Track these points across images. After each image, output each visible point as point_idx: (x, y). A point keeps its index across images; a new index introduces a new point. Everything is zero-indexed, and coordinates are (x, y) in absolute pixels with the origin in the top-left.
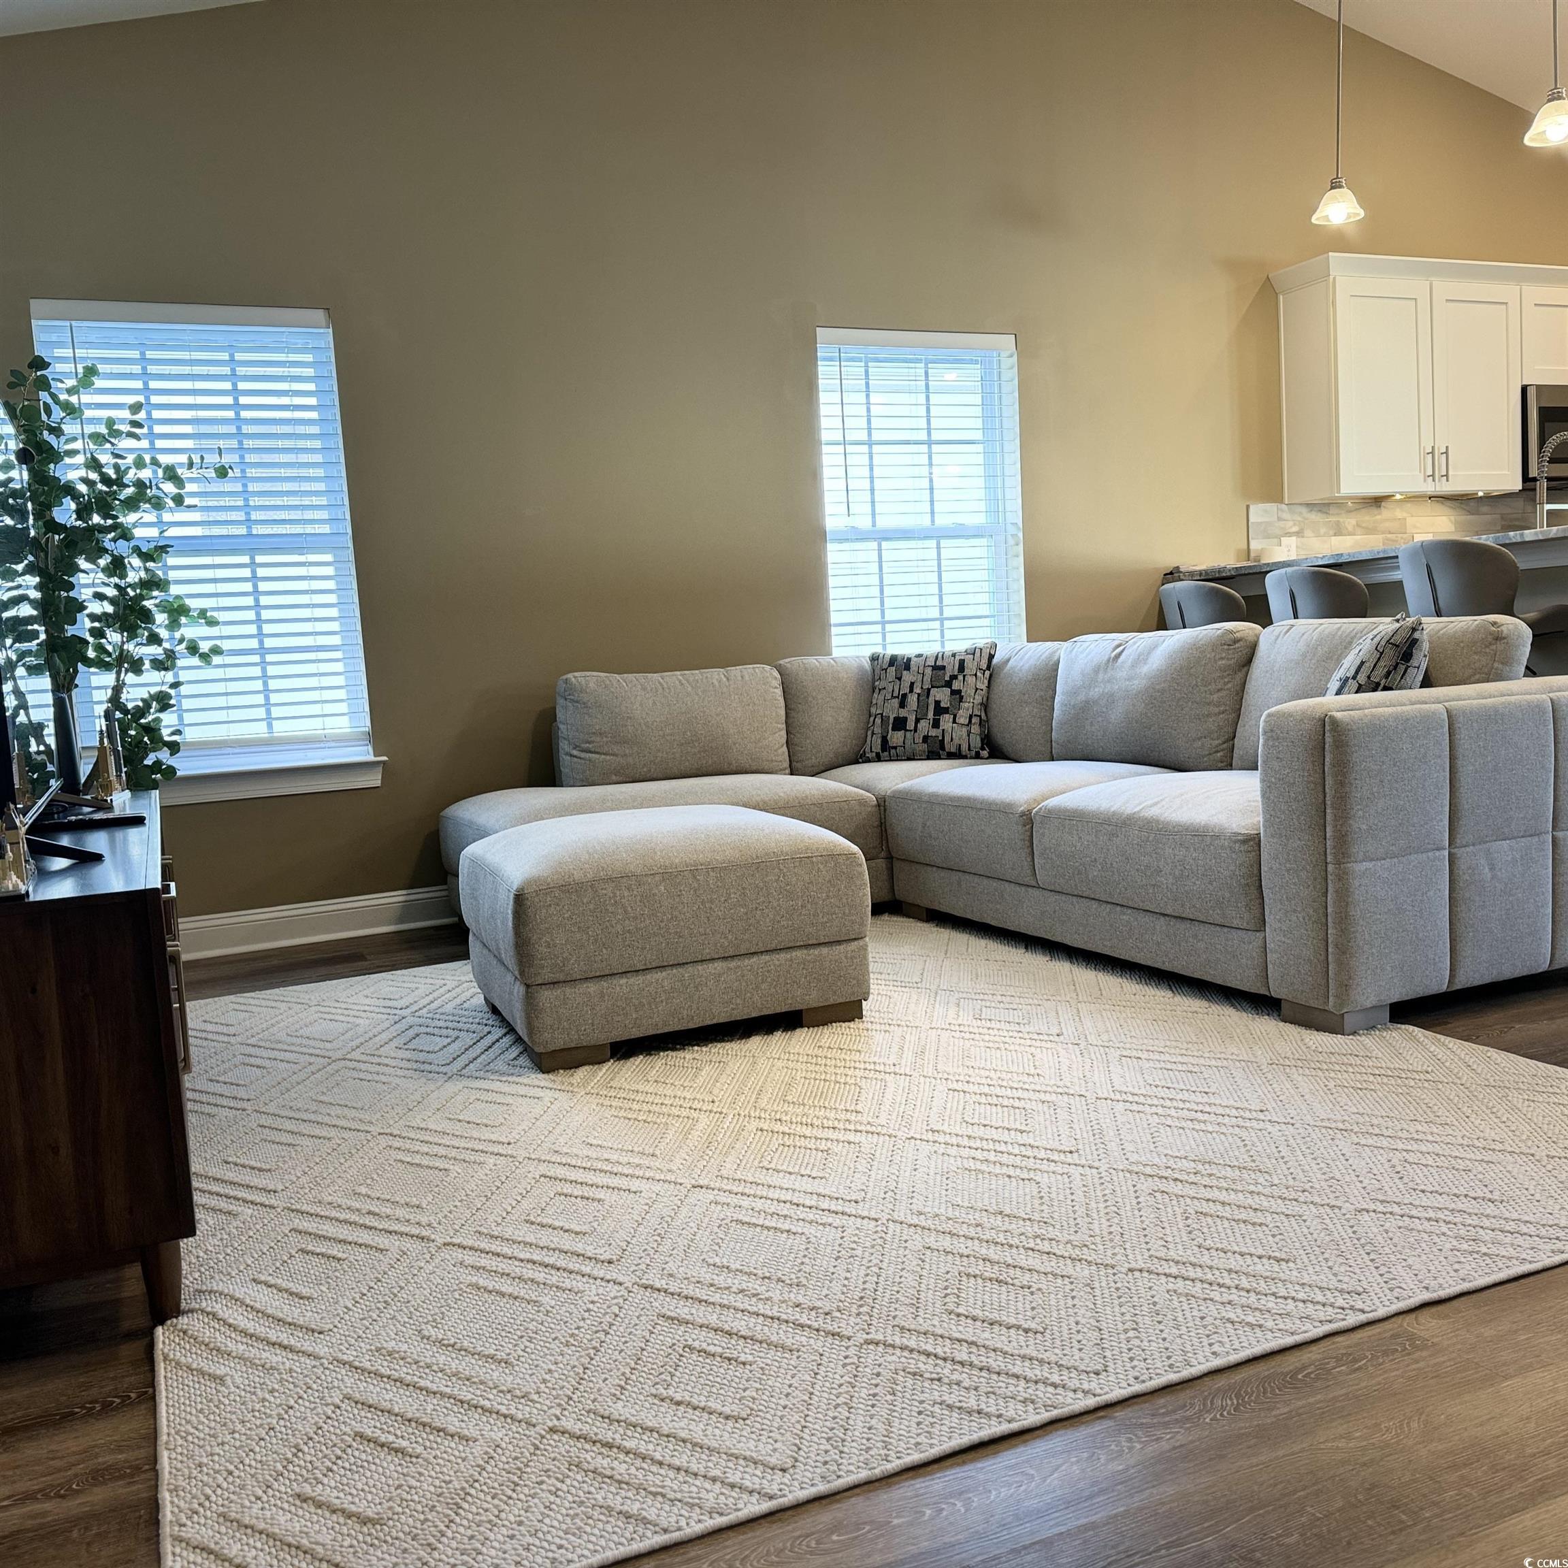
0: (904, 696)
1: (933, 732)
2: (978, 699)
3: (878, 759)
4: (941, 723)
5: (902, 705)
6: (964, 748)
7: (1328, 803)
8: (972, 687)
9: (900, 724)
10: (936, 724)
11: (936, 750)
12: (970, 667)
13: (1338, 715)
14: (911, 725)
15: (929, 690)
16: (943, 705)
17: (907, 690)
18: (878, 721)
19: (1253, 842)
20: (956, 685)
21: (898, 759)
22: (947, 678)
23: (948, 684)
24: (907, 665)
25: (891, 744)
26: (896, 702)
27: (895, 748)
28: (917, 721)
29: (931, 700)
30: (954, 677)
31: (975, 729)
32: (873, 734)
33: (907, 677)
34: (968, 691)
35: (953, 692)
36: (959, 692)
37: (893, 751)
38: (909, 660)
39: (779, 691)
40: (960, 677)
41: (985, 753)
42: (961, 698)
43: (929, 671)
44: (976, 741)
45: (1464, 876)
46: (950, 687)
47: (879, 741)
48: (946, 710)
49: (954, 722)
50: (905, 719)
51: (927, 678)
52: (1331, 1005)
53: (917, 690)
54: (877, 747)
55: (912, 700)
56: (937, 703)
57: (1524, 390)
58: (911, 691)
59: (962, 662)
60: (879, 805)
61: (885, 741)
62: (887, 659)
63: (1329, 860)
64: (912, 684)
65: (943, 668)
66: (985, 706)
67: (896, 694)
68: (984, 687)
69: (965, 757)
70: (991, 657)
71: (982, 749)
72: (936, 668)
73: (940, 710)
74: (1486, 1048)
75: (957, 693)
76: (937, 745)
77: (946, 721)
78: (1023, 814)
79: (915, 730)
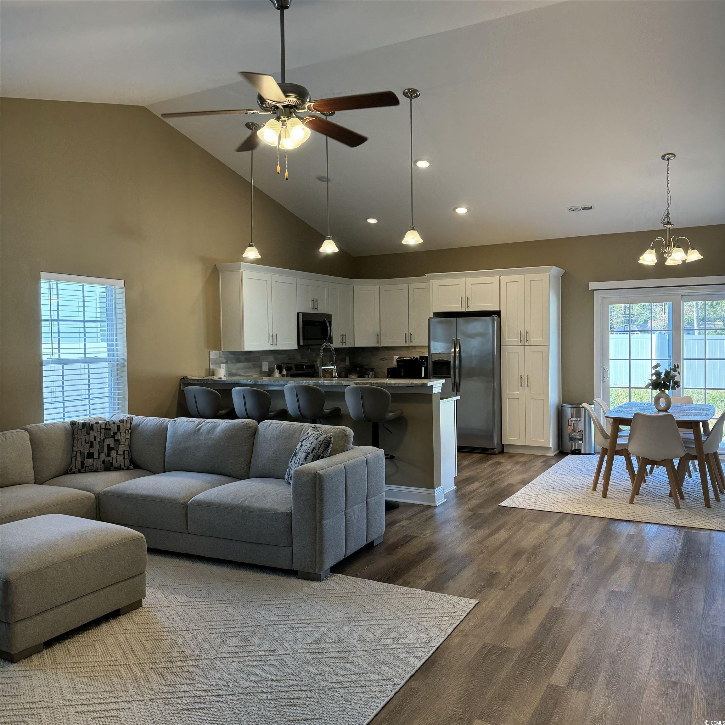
0: (92, 442)
1: (108, 459)
2: (127, 443)
3: (79, 472)
4: (111, 455)
5: (91, 446)
6: (122, 465)
7: (317, 502)
8: (124, 437)
9: (90, 455)
10: (109, 455)
11: (109, 467)
12: (122, 429)
13: (320, 472)
14: (96, 455)
15: (104, 439)
16: (111, 446)
17: (93, 440)
18: (79, 454)
19: (290, 515)
20: (117, 437)
21: (89, 471)
22: (112, 434)
23: (113, 437)
24: (92, 427)
25: (86, 465)
26: (88, 445)
27: (88, 467)
28: (99, 454)
29: (105, 444)
30: (115, 434)
31: (126, 456)
32: (76, 460)
33: (92, 434)
34: (122, 440)
35: (116, 440)
36: (118, 440)
37: (87, 468)
38: (92, 425)
39: (29, 442)
40: (119, 434)
41: (131, 467)
42: (120, 443)
43: (103, 431)
44: (127, 462)
45: (348, 519)
46: (114, 438)
47: (80, 463)
48: (113, 449)
49: (117, 454)
50: (93, 453)
51: (102, 434)
52: (317, 572)
53: (98, 439)
54: (79, 465)
55: (96, 444)
56: (108, 445)
57: (298, 314)
58: (95, 440)
59: (118, 427)
60: (96, 498)
61: (83, 463)
62: (81, 425)
63: (317, 521)
64: (95, 437)
65: (110, 429)
66: (130, 446)
67: (87, 441)
68: (128, 437)
69: (123, 469)
70: (131, 423)
71: (130, 465)
72: (106, 429)
73: (110, 449)
74: (365, 579)
75: (117, 441)
76: (109, 465)
77: (113, 453)
78: (183, 504)
79: (99, 458)
